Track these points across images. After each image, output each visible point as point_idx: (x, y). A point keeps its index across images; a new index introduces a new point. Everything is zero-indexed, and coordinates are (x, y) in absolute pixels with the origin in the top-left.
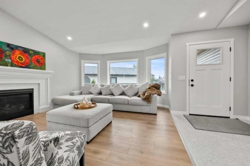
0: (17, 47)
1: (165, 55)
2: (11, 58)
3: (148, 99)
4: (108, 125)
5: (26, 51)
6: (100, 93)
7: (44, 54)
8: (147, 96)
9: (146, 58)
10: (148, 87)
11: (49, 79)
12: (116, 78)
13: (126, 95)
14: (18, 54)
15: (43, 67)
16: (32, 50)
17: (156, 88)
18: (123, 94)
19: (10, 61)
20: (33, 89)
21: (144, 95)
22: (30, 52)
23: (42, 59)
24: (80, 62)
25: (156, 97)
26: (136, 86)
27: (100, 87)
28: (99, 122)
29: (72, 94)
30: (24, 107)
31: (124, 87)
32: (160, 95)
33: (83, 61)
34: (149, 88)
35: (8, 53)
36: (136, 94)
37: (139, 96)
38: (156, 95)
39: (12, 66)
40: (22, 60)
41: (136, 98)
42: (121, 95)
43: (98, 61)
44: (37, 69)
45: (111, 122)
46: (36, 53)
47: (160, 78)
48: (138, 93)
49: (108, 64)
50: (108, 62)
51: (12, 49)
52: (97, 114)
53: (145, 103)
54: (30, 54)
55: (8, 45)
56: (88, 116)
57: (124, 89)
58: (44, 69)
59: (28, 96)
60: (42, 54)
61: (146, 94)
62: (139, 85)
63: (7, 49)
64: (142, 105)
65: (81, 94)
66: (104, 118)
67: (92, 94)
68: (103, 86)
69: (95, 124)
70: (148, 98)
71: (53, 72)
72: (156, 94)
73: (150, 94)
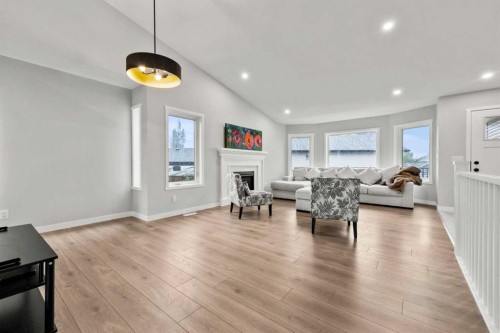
0: (248, 130)
1: (430, 122)
3: (399, 187)
8: (397, 183)
9: (395, 127)
10: (398, 172)
14: (248, 136)
16: (255, 130)
17: (412, 173)
19: (244, 143)
20: (254, 172)
22: (254, 133)
23: (260, 139)
25: (412, 186)
27: (319, 171)
31: (358, 171)
32: (418, 183)
34: (401, 174)
35: (244, 137)
36: (378, 182)
37: (385, 184)
38: (412, 183)
40: (250, 143)
41: (378, 186)
43: (309, 135)
44: (257, 150)
48: (381, 180)
49: (326, 138)
50: (327, 135)
53: (394, 193)
54: (253, 135)
57: (358, 175)
58: (261, 150)
60: (259, 133)
61: (395, 181)
62: (382, 170)
63: (243, 133)
64: (390, 196)
68: (324, 170)
72: (411, 181)
73: (403, 181)
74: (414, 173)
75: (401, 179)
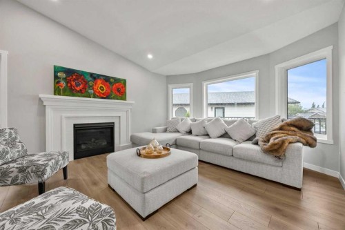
0: (99, 76)
2: (93, 89)
4: (188, 190)
5: (107, 79)
6: (190, 132)
7: (125, 81)
8: (274, 144)
9: (276, 67)
10: (278, 126)
11: (130, 110)
12: (224, 109)
13: (230, 138)
14: (99, 83)
15: (124, 97)
16: (112, 78)
17: (300, 128)
18: (225, 135)
19: (92, 91)
20: (114, 123)
21: (268, 141)
22: (111, 80)
23: (122, 87)
24: (167, 88)
25: (299, 150)
26: (251, 122)
27: (190, 122)
28: (167, 184)
29: (154, 131)
30: (106, 143)
31: (229, 123)
32: (311, 143)
33: (170, 87)
34: (281, 129)
35: (91, 83)
36: (251, 139)
37: (256, 143)
38: (300, 145)
39: (94, 97)
40: (103, 90)
41: (249, 145)
42: (222, 136)
43: (189, 84)
44: (118, 99)
45: (195, 186)
46: (117, 80)
47: (314, 106)
48: (255, 136)
49: (205, 88)
50: (205, 84)
51: (95, 79)
52: (163, 171)
53: (269, 159)
54: (111, 83)
55: (92, 75)
56: (144, 173)
57: (228, 128)
58: (125, 99)
59: (109, 130)
60: (122, 82)
61: (272, 141)
62: (258, 121)
63: (90, 79)
64: (263, 163)
65: (165, 131)
66: (177, 179)
67: (178, 132)
68: (196, 120)
69: (159, 188)
70: (276, 151)
71: (133, 102)
72: (298, 142)
73: (283, 142)
74: (303, 128)
75: (282, 136)
